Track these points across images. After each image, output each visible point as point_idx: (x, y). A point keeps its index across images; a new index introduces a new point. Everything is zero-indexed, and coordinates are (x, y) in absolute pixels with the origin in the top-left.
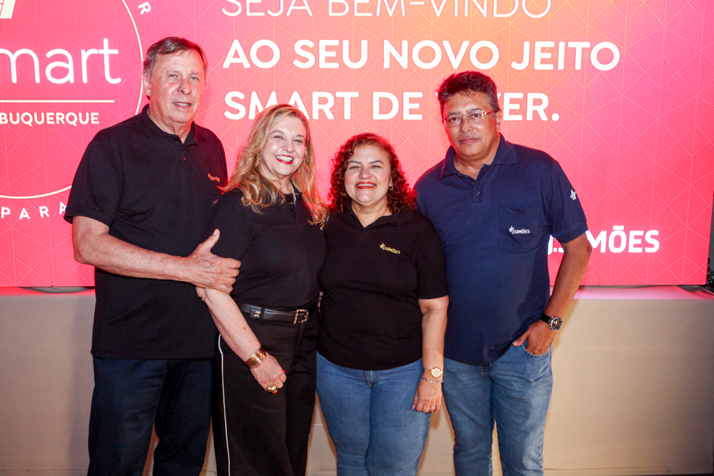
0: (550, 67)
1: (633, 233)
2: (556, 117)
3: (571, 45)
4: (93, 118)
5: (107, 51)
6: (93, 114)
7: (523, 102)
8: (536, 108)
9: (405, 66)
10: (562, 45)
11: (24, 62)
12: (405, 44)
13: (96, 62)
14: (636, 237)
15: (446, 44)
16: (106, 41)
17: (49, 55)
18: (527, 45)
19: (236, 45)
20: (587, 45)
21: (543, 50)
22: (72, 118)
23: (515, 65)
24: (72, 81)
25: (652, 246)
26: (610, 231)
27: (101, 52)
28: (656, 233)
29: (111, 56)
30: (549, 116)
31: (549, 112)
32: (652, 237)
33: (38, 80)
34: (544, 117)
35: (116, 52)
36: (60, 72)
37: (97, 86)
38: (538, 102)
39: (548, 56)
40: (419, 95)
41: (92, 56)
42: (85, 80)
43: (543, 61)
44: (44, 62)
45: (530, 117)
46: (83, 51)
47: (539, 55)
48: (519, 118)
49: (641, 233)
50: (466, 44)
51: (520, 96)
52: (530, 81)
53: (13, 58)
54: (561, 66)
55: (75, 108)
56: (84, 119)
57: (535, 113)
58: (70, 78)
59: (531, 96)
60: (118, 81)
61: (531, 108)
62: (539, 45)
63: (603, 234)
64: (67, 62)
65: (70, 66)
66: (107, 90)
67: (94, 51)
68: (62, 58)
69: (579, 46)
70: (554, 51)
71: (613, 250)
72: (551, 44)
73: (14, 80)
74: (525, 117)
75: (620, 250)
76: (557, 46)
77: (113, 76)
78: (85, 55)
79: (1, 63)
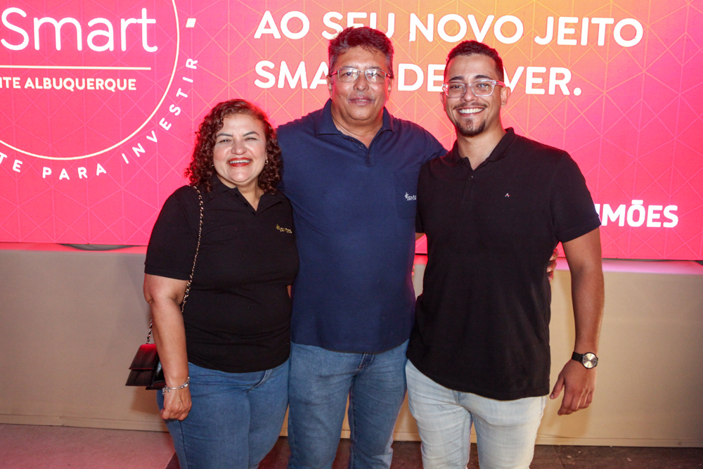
0: (574, 42)
1: (652, 208)
2: (577, 92)
3: (595, 21)
4: (130, 85)
5: (145, 21)
6: (130, 80)
7: (546, 77)
8: (558, 82)
9: (430, 39)
10: (585, 21)
11: (68, 31)
12: (431, 17)
13: (134, 31)
14: (655, 212)
15: (471, 18)
16: (144, 11)
17: (91, 24)
18: (551, 20)
19: (268, 17)
20: (611, 21)
21: (567, 25)
22: (110, 84)
23: (538, 40)
24: (112, 49)
25: (670, 221)
26: (628, 205)
27: (139, 21)
28: (675, 208)
29: (149, 25)
30: (571, 90)
31: (571, 86)
32: (671, 212)
33: (80, 48)
34: (566, 92)
35: (153, 21)
36: (100, 41)
37: (135, 54)
38: (560, 77)
39: (572, 31)
41: (131, 26)
42: (124, 48)
43: (567, 36)
44: (86, 30)
45: (552, 91)
46: (123, 20)
47: (562, 31)
48: (542, 92)
49: (660, 208)
50: (490, 18)
51: (543, 70)
52: (553, 56)
53: (58, 26)
54: (584, 42)
55: (114, 75)
56: (122, 85)
57: (557, 87)
58: (110, 46)
59: (554, 71)
60: (155, 49)
61: (553, 82)
62: (563, 20)
63: (622, 208)
64: (107, 30)
65: (110, 34)
66: (144, 58)
67: (133, 21)
68: (104, 27)
69: (603, 22)
70: (578, 27)
71: (632, 223)
72: (575, 20)
73: (58, 47)
74: (547, 91)
75: (639, 224)
76: (580, 22)
77: (150, 44)
78: (124, 24)
79: (47, 30)
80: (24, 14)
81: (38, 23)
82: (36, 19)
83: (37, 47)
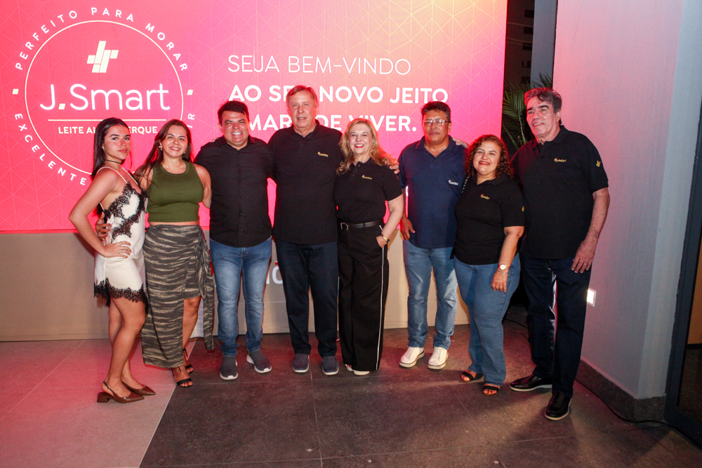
0: (411, 102)
2: (414, 129)
3: (422, 90)
4: (154, 130)
5: (162, 91)
6: (153, 127)
7: (397, 121)
8: (404, 124)
9: (332, 101)
10: (417, 90)
11: (113, 98)
12: (331, 88)
13: (155, 98)
15: (354, 88)
16: (161, 86)
17: (128, 93)
18: (398, 89)
19: (236, 88)
20: (431, 90)
21: (407, 92)
22: (141, 130)
23: (392, 100)
24: (141, 109)
27: (158, 92)
29: (164, 94)
30: (411, 129)
31: (411, 126)
33: (121, 108)
34: (408, 129)
35: (167, 92)
36: (134, 104)
37: (156, 111)
38: (404, 121)
39: (410, 95)
40: (340, 117)
41: (153, 94)
42: (149, 108)
43: (407, 98)
44: (125, 98)
45: (400, 129)
46: (148, 91)
47: (405, 95)
48: (395, 129)
50: (365, 89)
51: (395, 117)
52: (400, 110)
53: (107, 95)
54: (417, 101)
55: (143, 124)
56: (148, 130)
57: (403, 126)
58: (140, 106)
59: (401, 118)
60: (168, 108)
61: (401, 124)
62: (405, 90)
64: (138, 97)
65: (140, 100)
66: (162, 114)
67: (154, 91)
68: (136, 95)
69: (426, 90)
70: (413, 93)
72: (411, 89)
73: (107, 108)
74: (398, 129)
76: (414, 90)
77: (165, 105)
78: (149, 93)
79: (100, 98)
80: (84, 88)
81: (94, 93)
82: (92, 91)
83: (94, 108)
